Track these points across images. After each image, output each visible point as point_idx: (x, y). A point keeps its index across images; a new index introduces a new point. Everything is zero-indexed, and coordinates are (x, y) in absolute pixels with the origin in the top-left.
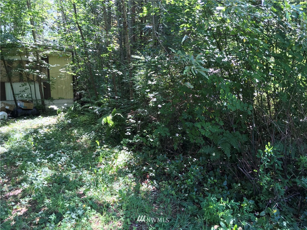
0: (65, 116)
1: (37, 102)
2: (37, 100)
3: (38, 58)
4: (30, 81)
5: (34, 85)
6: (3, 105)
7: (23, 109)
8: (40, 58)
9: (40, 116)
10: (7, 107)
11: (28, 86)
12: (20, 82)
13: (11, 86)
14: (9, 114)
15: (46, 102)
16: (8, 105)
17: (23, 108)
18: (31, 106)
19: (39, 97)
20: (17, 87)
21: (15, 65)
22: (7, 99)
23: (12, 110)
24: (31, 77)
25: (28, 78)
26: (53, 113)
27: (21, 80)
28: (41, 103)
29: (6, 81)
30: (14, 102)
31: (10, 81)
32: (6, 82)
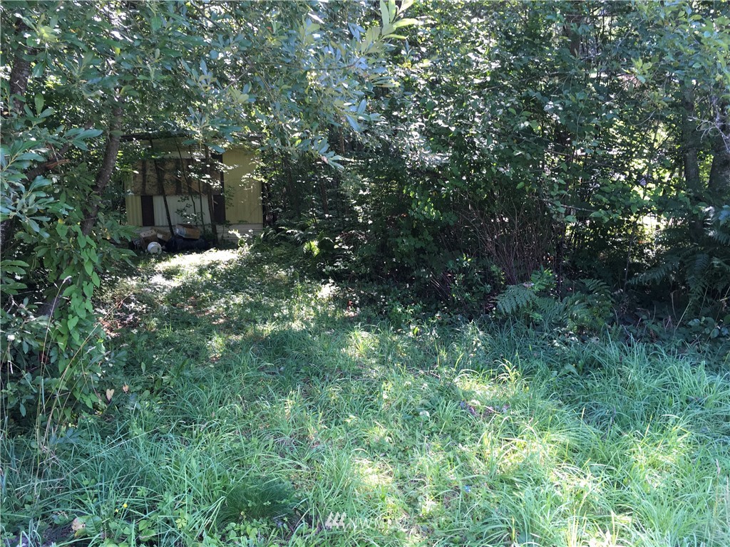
3: (207, 156)
4: (192, 193)
5: (199, 200)
6: (154, 233)
7: (184, 239)
8: (210, 155)
11: (190, 202)
12: (176, 194)
16: (161, 233)
18: (197, 234)
23: (167, 240)
24: (195, 187)
25: (190, 188)
26: (230, 244)
28: (210, 229)
29: (155, 193)
30: (169, 228)
31: (162, 192)
32: (155, 195)
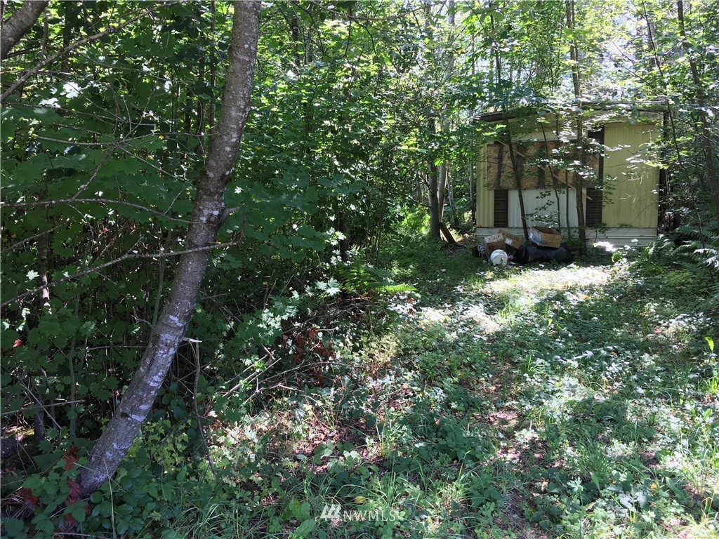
0: (631, 270)
1: (569, 234)
2: (569, 228)
3: (579, 134)
4: (558, 186)
5: (565, 195)
6: (501, 237)
7: (538, 247)
8: (583, 134)
9: (572, 265)
10: (509, 242)
11: (553, 197)
12: (537, 188)
13: (520, 196)
14: (512, 256)
15: (590, 233)
16: (509, 236)
17: (538, 244)
18: (556, 241)
19: (574, 222)
20: (532, 198)
21: (532, 151)
22: (511, 224)
23: (517, 247)
24: (561, 178)
25: (555, 180)
26: (602, 259)
27: (540, 184)
28: (577, 235)
29: (511, 186)
30: (523, 231)
31: (519, 187)
32: (511, 189)
